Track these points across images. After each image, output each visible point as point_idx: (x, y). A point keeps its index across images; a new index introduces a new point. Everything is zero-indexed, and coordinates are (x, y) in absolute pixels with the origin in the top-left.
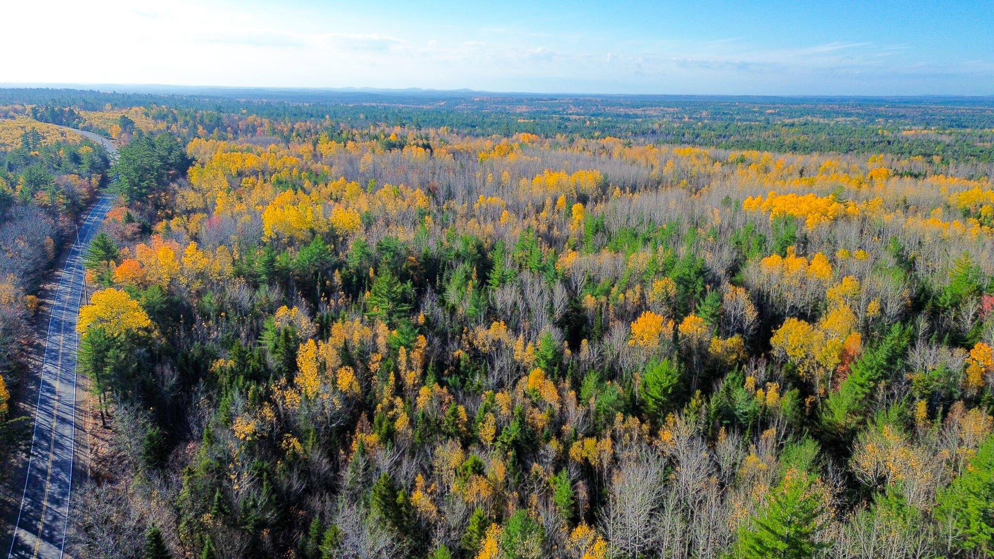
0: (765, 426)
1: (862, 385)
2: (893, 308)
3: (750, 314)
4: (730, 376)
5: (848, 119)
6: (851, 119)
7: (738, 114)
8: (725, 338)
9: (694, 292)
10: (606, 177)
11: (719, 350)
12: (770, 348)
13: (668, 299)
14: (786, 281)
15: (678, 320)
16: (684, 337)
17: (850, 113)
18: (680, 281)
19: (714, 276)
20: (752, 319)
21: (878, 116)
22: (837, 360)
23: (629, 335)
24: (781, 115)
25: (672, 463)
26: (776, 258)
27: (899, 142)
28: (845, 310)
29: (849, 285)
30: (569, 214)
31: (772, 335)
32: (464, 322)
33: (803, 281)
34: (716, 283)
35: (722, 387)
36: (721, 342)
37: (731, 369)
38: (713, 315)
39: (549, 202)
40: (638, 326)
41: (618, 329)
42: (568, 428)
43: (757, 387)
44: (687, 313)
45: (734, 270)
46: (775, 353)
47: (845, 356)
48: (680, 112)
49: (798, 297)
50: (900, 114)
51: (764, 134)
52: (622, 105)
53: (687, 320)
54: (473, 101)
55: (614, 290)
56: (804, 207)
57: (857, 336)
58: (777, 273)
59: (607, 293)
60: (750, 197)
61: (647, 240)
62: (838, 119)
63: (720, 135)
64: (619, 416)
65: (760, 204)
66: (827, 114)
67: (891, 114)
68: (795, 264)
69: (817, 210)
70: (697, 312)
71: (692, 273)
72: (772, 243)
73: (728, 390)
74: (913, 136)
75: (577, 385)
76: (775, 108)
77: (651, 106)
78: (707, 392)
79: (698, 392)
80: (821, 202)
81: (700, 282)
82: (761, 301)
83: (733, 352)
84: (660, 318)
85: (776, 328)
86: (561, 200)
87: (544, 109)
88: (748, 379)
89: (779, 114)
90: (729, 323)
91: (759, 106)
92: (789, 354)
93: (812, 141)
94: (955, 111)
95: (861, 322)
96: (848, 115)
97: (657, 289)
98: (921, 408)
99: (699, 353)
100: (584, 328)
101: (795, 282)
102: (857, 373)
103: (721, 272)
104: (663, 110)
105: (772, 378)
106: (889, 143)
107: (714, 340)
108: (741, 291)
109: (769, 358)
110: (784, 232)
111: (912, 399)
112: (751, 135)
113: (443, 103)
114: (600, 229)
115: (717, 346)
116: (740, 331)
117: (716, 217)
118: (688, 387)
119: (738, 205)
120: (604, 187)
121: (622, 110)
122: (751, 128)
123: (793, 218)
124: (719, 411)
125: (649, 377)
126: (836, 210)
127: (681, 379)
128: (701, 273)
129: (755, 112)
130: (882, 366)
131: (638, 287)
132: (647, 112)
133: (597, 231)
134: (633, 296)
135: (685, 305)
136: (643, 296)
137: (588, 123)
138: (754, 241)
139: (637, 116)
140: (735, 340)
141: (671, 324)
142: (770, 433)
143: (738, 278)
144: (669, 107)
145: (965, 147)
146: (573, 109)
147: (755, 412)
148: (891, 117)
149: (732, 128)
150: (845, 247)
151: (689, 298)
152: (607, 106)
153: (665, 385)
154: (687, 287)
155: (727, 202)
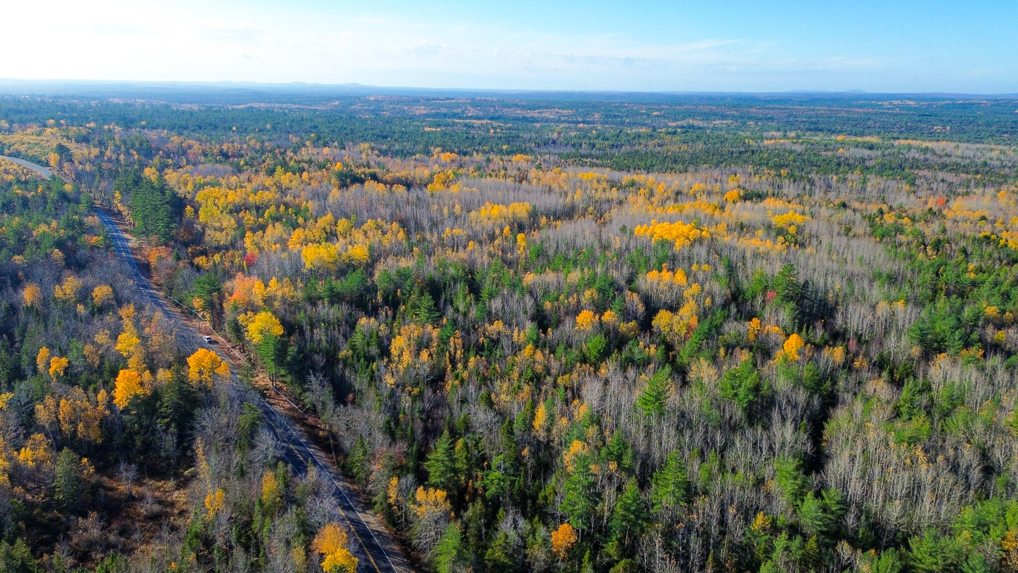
0: (649, 363)
1: (696, 343)
2: (719, 301)
3: (641, 309)
4: (631, 342)
5: (724, 122)
6: (726, 122)
7: (627, 116)
8: (628, 323)
9: (608, 297)
10: (534, 207)
11: (624, 329)
12: (652, 327)
13: (593, 301)
14: (661, 287)
15: (602, 314)
16: (605, 323)
17: (727, 115)
18: (600, 290)
19: (619, 286)
20: (642, 311)
21: (750, 118)
22: (685, 331)
23: (575, 323)
24: (665, 117)
25: (606, 382)
26: (655, 272)
27: (761, 152)
28: (692, 303)
29: (695, 288)
30: (515, 241)
31: (653, 319)
32: (475, 322)
33: (671, 287)
34: (620, 290)
35: (627, 349)
36: (625, 325)
37: (631, 339)
38: (620, 310)
39: (497, 232)
40: (580, 319)
41: (568, 322)
42: (553, 371)
43: (645, 347)
44: (605, 310)
45: (630, 281)
46: (655, 330)
47: (689, 328)
48: (574, 115)
49: (668, 297)
50: (768, 116)
51: (651, 143)
52: (518, 107)
53: (606, 314)
54: (368, 101)
55: (561, 297)
56: (674, 233)
57: (695, 318)
58: (656, 282)
59: (557, 299)
60: (639, 226)
61: (575, 263)
62: (715, 122)
63: (613, 145)
64: (578, 365)
65: (646, 231)
66: (706, 116)
67: (760, 116)
68: (666, 276)
69: (683, 236)
70: (611, 308)
71: (607, 285)
72: (654, 261)
73: (630, 349)
74: (772, 145)
75: (553, 351)
76: (660, 110)
77: (547, 108)
78: (620, 350)
79: (616, 350)
80: (685, 229)
81: (612, 290)
82: (647, 300)
83: (632, 331)
84: (591, 313)
85: (655, 316)
86: (507, 229)
87: (444, 111)
88: (641, 343)
89: (664, 116)
90: (629, 314)
91: (646, 106)
92: (662, 330)
93: (691, 152)
94: (816, 112)
95: (702, 310)
96: (724, 117)
97: (588, 295)
98: (722, 351)
99: (614, 332)
100: (545, 322)
101: (666, 288)
102: (694, 337)
103: (623, 283)
104: (558, 113)
105: (653, 342)
106: (753, 152)
107: (622, 324)
108: (635, 295)
109: (652, 333)
110: (661, 253)
111: (718, 348)
112: (640, 144)
113: (337, 103)
114: (541, 253)
115: (624, 327)
116: (636, 318)
117: (617, 243)
118: (610, 349)
119: (632, 233)
120: (534, 215)
121: (519, 112)
122: (639, 136)
123: (667, 242)
124: (627, 358)
125: (590, 345)
126: (694, 234)
127: (607, 345)
128: (611, 284)
129: (643, 114)
130: (705, 332)
131: (575, 295)
132: (543, 115)
133: (539, 256)
134: (572, 300)
135: (604, 305)
136: (579, 302)
137: (492, 131)
138: (642, 260)
139: (534, 120)
140: (633, 324)
141: (597, 317)
142: (652, 366)
143: (633, 286)
144: (563, 109)
145: (812, 156)
146: (471, 112)
147: (644, 359)
148: (761, 119)
149: (623, 138)
150: (698, 263)
151: (606, 300)
152: (504, 107)
153: (599, 348)
154: (604, 294)
155: (623, 229)
